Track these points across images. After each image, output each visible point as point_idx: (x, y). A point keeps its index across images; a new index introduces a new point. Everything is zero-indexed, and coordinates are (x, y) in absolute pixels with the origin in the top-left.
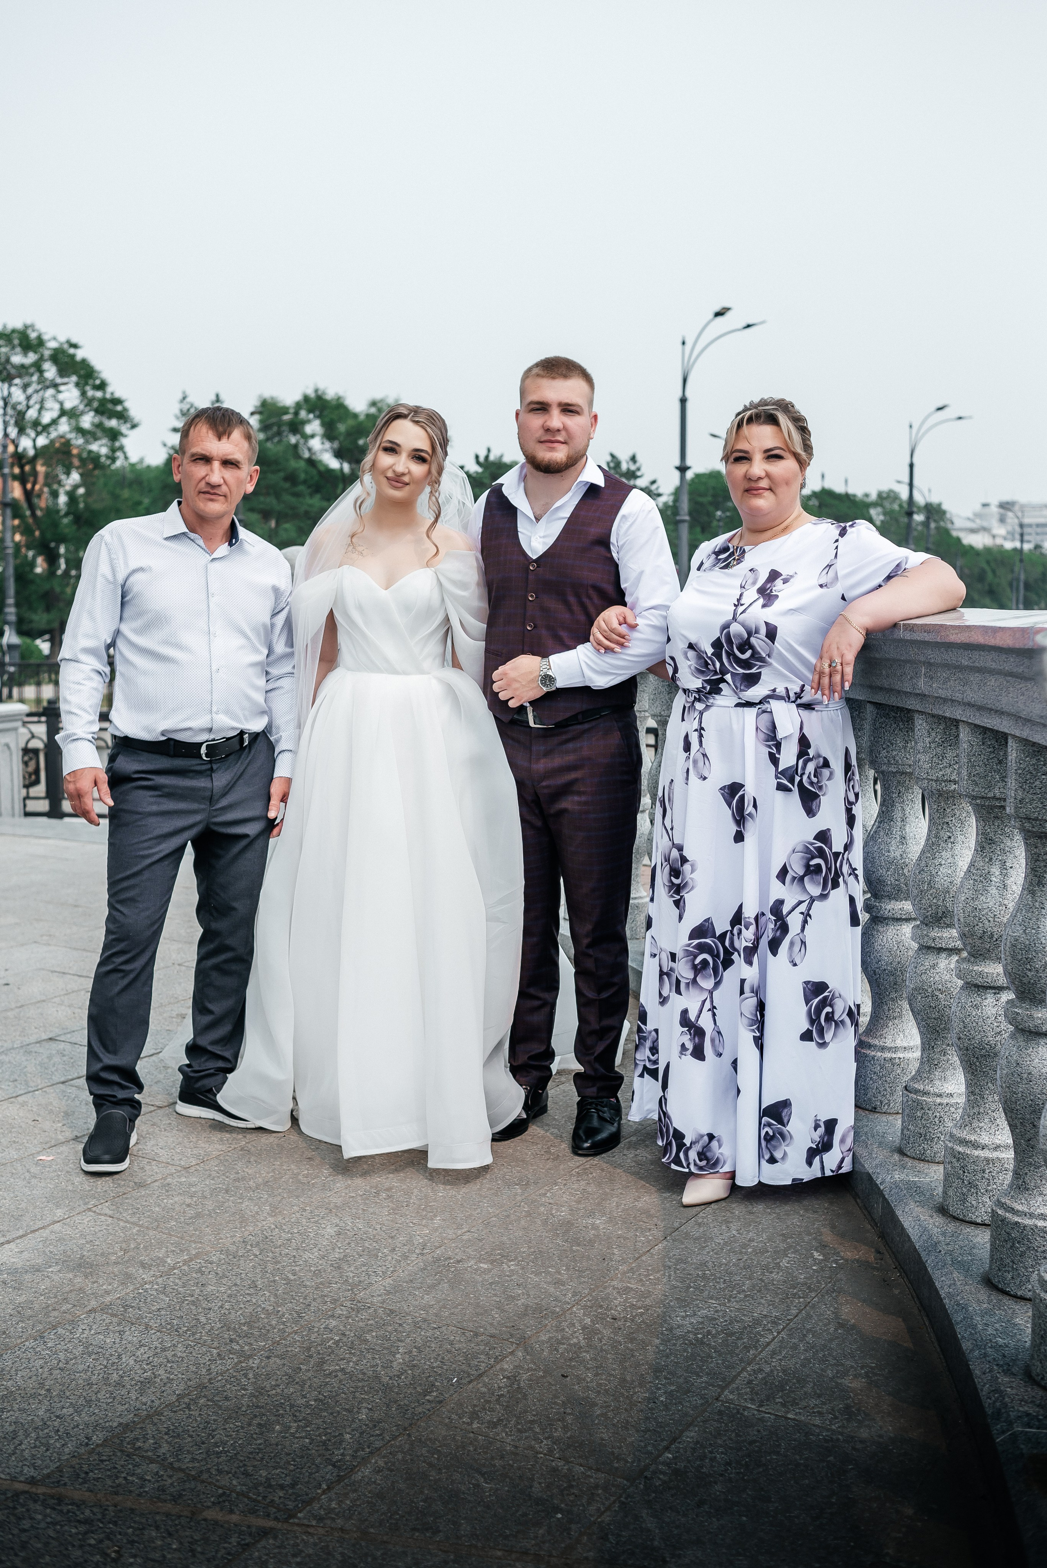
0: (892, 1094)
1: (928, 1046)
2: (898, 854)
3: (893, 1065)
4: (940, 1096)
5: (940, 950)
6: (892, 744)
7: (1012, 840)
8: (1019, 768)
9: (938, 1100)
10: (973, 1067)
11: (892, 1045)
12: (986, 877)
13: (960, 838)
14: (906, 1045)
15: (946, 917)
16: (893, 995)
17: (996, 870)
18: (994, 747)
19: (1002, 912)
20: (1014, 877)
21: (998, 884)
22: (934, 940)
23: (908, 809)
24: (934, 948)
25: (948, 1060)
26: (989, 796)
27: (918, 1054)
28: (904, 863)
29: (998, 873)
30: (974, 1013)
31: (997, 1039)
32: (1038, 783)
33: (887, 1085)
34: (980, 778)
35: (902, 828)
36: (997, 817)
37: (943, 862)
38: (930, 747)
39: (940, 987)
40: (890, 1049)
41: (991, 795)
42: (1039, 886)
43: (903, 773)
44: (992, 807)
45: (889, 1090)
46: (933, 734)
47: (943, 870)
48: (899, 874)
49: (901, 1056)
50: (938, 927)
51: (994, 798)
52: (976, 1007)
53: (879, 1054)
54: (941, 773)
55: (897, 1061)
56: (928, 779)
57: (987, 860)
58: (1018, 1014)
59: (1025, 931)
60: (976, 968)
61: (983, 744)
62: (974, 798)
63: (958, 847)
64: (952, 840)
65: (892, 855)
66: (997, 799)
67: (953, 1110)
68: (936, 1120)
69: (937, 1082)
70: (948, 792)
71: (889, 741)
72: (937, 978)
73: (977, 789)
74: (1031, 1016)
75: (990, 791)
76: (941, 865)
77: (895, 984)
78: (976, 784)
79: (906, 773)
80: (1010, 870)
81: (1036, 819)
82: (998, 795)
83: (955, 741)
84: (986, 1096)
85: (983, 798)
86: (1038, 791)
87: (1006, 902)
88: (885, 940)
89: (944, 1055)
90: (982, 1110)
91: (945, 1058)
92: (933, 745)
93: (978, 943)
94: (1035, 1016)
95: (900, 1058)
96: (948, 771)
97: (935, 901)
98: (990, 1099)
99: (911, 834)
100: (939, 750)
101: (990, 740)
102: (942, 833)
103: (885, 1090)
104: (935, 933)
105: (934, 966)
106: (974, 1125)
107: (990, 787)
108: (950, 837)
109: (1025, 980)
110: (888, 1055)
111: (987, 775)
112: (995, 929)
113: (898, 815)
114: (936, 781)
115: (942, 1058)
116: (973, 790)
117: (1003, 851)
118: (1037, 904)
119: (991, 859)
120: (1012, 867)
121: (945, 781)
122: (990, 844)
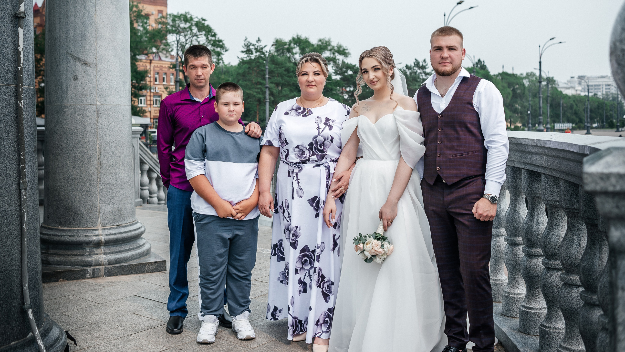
0: (535, 327)
1: (549, 308)
2: (536, 229)
3: (536, 315)
4: (555, 329)
5: (554, 269)
6: (533, 185)
7: (582, 226)
8: (584, 198)
9: (555, 331)
10: (569, 318)
11: (535, 307)
12: (572, 241)
13: (561, 224)
14: (540, 307)
15: (556, 256)
16: (535, 287)
17: (576, 238)
18: (574, 189)
19: (579, 255)
20: (583, 240)
21: (577, 244)
22: (551, 265)
23: (540, 212)
24: (551, 268)
25: (558, 314)
26: (572, 208)
27: (546, 311)
28: (538, 233)
29: (576, 239)
30: (568, 296)
31: (578, 306)
32: (591, 204)
33: (533, 324)
34: (568, 201)
35: (537, 219)
36: (576, 217)
37: (554, 234)
38: (548, 188)
39: (554, 284)
40: (534, 309)
41: (573, 208)
42: (593, 245)
43: (537, 197)
44: (574, 213)
45: (534, 325)
46: (549, 182)
47: (554, 237)
48: (536, 238)
49: (539, 311)
50: (553, 260)
51: (574, 209)
52: (569, 293)
53: (530, 311)
54: (553, 198)
55: (537, 314)
56: (547, 200)
57: (572, 234)
58: (586, 297)
59: (588, 263)
60: (568, 277)
61: (569, 187)
62: (566, 209)
63: (560, 228)
64: (558, 225)
65: (534, 230)
66: (576, 209)
67: (561, 335)
68: (554, 339)
69: (554, 323)
70: (555, 205)
71: (531, 184)
72: (553, 280)
73: (567, 205)
74: (591, 298)
76: (553, 235)
77: (536, 282)
78: (567, 203)
79: (538, 197)
80: (582, 238)
81: (591, 219)
82: (576, 208)
83: (558, 186)
84: (574, 330)
85: (570, 209)
86: (592, 207)
87: (580, 251)
88: (531, 264)
89: (557, 312)
90: (572, 335)
91: (557, 313)
92: (549, 187)
93: (569, 267)
94: (593, 298)
95: (538, 313)
96: (556, 197)
97: (551, 249)
98: (576, 331)
99: (541, 222)
100: (552, 189)
101: (572, 186)
102: (553, 222)
103: (533, 326)
104: (552, 262)
105: (551, 276)
106: (570, 341)
107: (572, 205)
108: (557, 224)
109: (588, 283)
110: (533, 311)
111: (571, 200)
112: (576, 262)
113: (536, 214)
114: (551, 201)
115: (556, 313)
116: (566, 206)
117: (579, 230)
118: (593, 253)
119: (574, 233)
120: (582, 237)
121: (554, 201)
122: (573, 227)
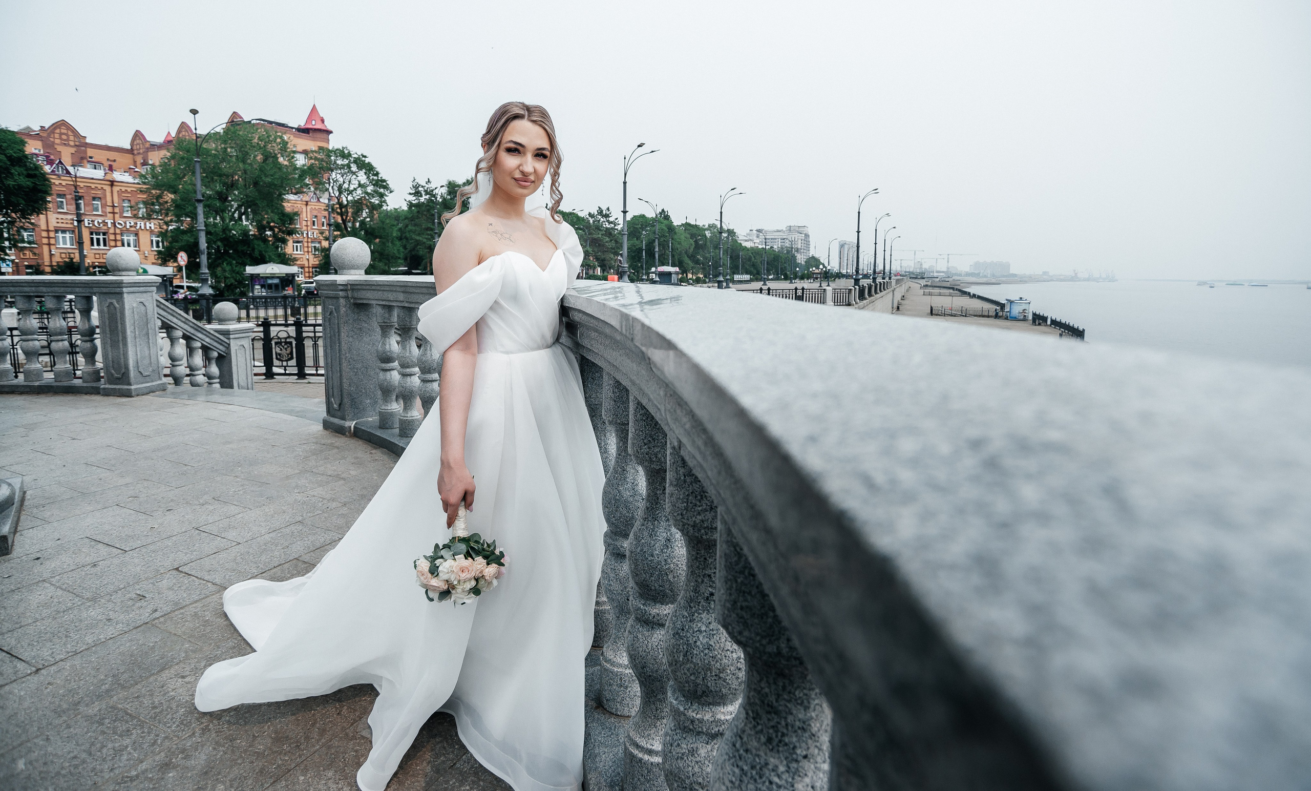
54: (699, 517)
75: (770, 642)
78: (746, 624)
120: (805, 757)
121: (705, 528)
122: (769, 713)
